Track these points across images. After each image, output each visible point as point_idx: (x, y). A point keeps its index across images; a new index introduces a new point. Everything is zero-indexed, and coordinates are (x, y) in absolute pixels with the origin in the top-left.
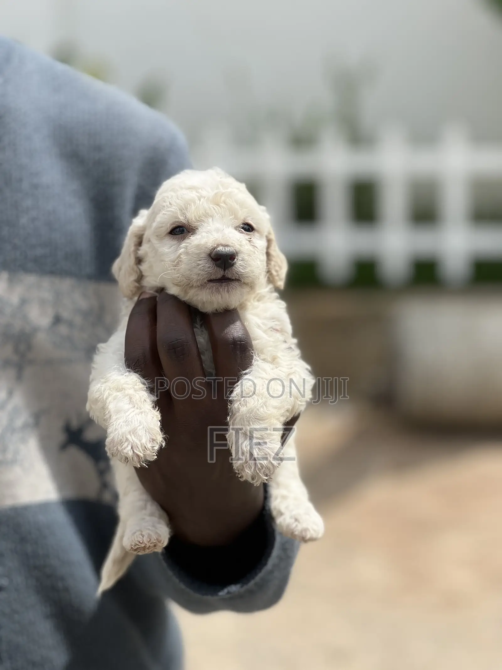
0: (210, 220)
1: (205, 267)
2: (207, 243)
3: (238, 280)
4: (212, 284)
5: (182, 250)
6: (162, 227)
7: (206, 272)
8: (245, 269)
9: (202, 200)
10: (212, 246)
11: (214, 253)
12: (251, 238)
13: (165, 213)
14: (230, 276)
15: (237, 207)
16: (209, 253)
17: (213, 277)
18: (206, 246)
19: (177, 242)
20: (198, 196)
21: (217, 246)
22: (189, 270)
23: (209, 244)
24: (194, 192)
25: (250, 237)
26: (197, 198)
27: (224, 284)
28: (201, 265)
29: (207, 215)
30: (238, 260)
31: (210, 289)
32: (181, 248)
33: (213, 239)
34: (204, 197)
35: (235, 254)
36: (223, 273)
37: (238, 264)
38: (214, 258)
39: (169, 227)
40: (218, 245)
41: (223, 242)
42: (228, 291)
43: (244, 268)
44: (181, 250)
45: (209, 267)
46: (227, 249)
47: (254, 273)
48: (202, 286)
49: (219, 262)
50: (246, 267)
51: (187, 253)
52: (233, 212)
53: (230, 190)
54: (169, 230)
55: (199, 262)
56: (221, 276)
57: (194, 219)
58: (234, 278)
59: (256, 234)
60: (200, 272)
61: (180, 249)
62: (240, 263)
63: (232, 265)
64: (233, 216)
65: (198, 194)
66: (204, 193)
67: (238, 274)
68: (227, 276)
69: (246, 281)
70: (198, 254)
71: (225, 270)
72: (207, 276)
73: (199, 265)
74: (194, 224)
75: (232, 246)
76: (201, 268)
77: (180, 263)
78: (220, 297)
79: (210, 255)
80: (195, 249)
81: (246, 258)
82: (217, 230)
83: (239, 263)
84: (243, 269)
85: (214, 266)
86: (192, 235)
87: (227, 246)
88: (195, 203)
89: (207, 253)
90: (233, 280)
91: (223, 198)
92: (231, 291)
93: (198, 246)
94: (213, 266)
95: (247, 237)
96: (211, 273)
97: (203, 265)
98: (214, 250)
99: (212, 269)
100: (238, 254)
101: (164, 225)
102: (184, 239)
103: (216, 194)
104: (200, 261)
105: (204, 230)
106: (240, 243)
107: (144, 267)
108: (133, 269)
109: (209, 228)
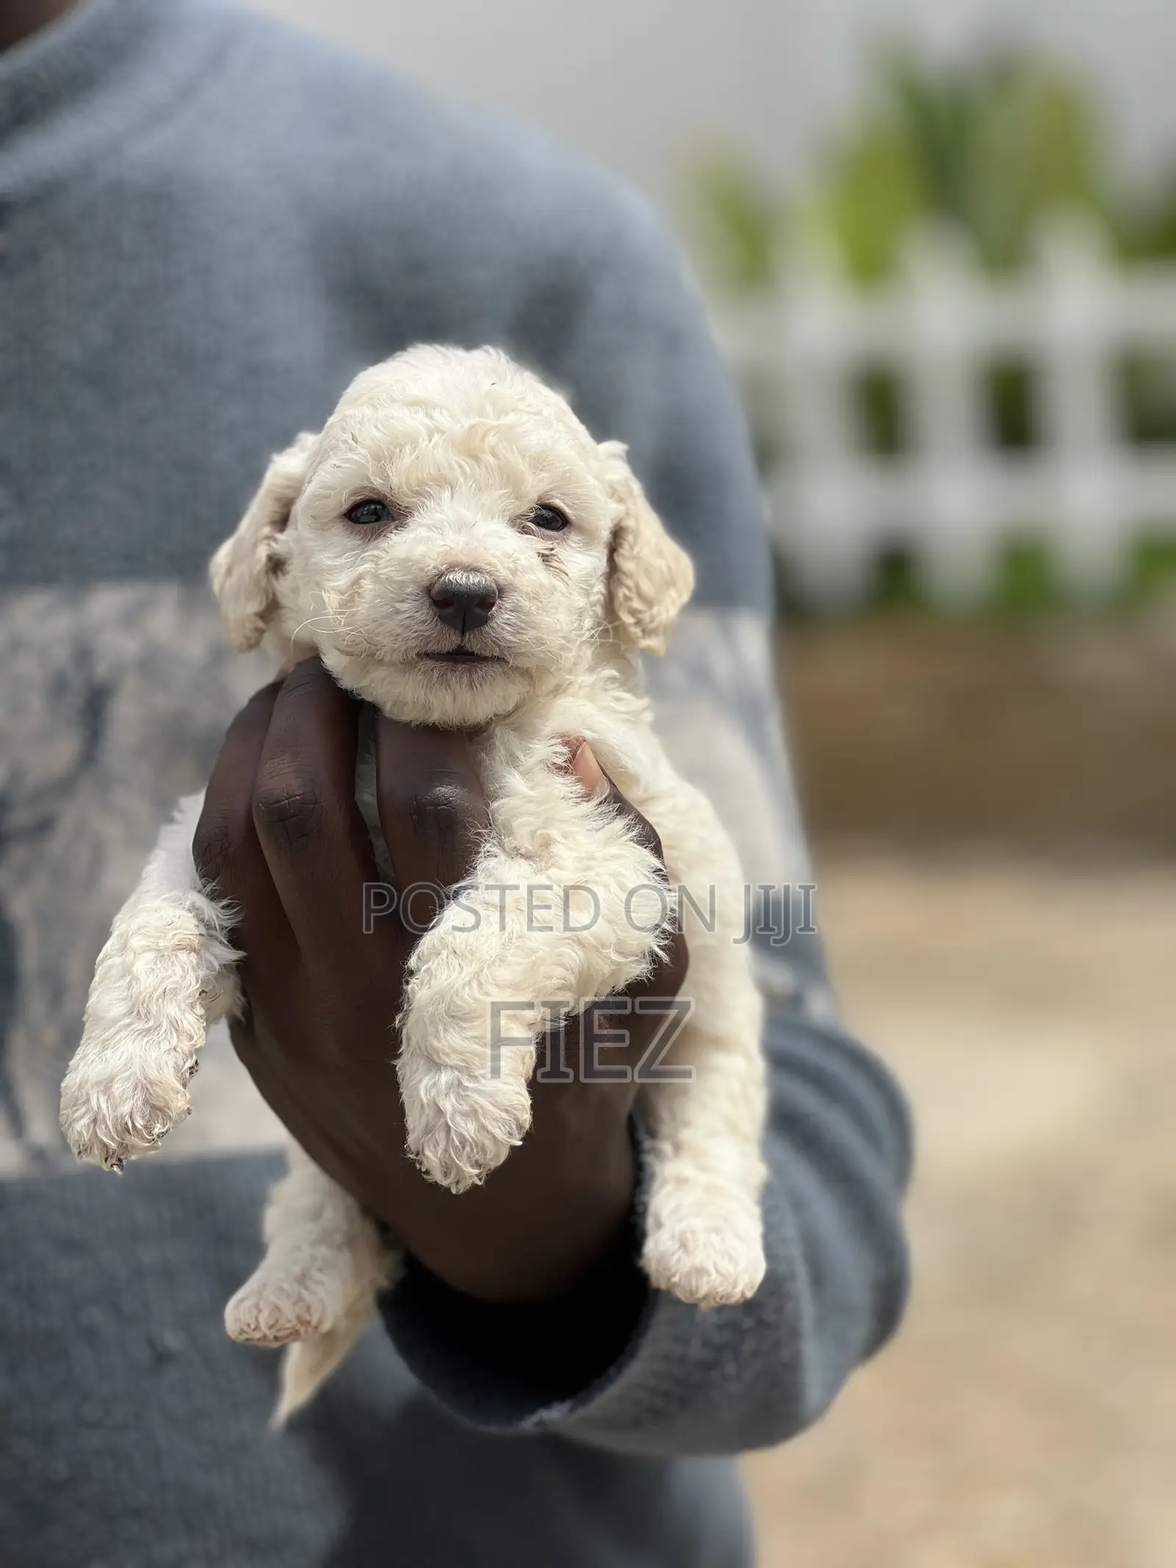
0: (447, 494)
1: (414, 619)
2: (424, 557)
3: (500, 660)
4: (430, 663)
5: (367, 566)
6: (328, 497)
7: (415, 632)
8: (519, 633)
9: (436, 437)
10: (434, 568)
11: (437, 587)
12: (552, 549)
13: (338, 463)
14: (476, 648)
15: (522, 465)
16: (426, 583)
17: (432, 647)
18: (421, 565)
19: (359, 542)
20: (428, 428)
21: (447, 569)
22: (375, 621)
23: (429, 561)
24: (421, 415)
25: (551, 546)
26: (424, 433)
27: (460, 667)
28: (403, 612)
29: (443, 482)
30: (501, 608)
31: (425, 673)
32: (365, 561)
33: (441, 550)
34: (443, 433)
35: (494, 592)
36: (459, 639)
37: (499, 621)
38: (440, 598)
39: (345, 500)
40: (452, 568)
41: (466, 560)
42: (471, 685)
43: (518, 631)
44: (364, 567)
45: (424, 622)
46: (474, 579)
47: (544, 644)
48: (407, 665)
49: (450, 610)
50: (522, 628)
51: (376, 577)
52: (511, 481)
53: (511, 418)
54: (345, 507)
55: (398, 605)
56: (454, 646)
57: (406, 489)
58: (488, 654)
59: (574, 538)
60: (400, 630)
61: (362, 565)
62: (507, 616)
63: (485, 620)
64: (510, 489)
65: (427, 421)
66: (443, 420)
67: (499, 646)
68: (468, 646)
69: (524, 663)
70: (402, 584)
71: (463, 633)
72: (417, 642)
73: (398, 612)
74: (405, 501)
75: (487, 573)
76: (401, 621)
77: (356, 598)
78: (449, 698)
79: (428, 590)
80: (393, 569)
81: (526, 604)
82: (461, 526)
83: (502, 619)
84: (512, 634)
85: (437, 620)
86: (396, 528)
87: (476, 570)
88: (415, 443)
89: (423, 583)
90: (485, 659)
91: (491, 440)
92: (478, 686)
93: (404, 563)
94: (432, 621)
95: (541, 545)
96: (427, 637)
97: (408, 615)
98: (440, 577)
99: (427, 628)
100: (504, 592)
101: (332, 493)
102: (377, 535)
103: (472, 427)
104: (403, 601)
105: (425, 521)
106: (512, 566)
107: (283, 586)
108: (257, 583)
109: (438, 516)
